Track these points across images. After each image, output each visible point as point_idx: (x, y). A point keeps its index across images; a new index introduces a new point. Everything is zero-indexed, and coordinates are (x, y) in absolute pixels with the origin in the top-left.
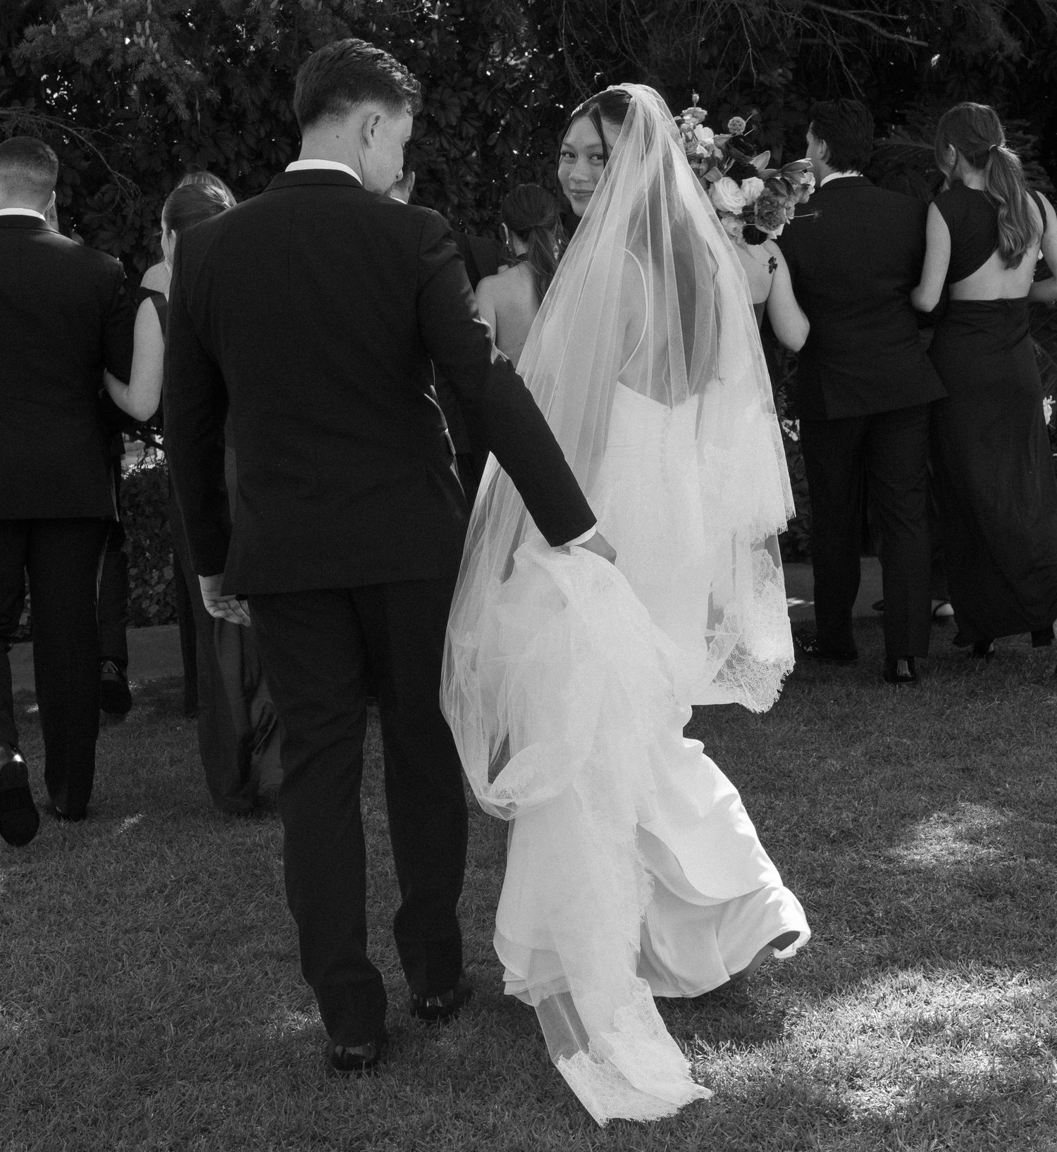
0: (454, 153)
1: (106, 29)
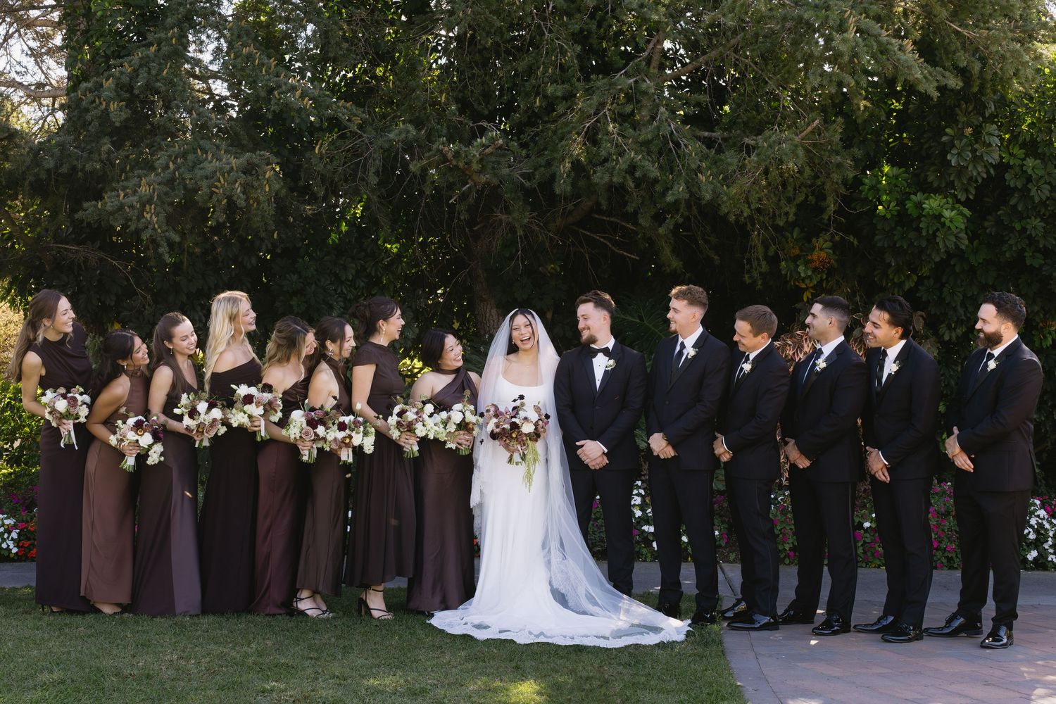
0: (350, 296)
1: (129, 207)
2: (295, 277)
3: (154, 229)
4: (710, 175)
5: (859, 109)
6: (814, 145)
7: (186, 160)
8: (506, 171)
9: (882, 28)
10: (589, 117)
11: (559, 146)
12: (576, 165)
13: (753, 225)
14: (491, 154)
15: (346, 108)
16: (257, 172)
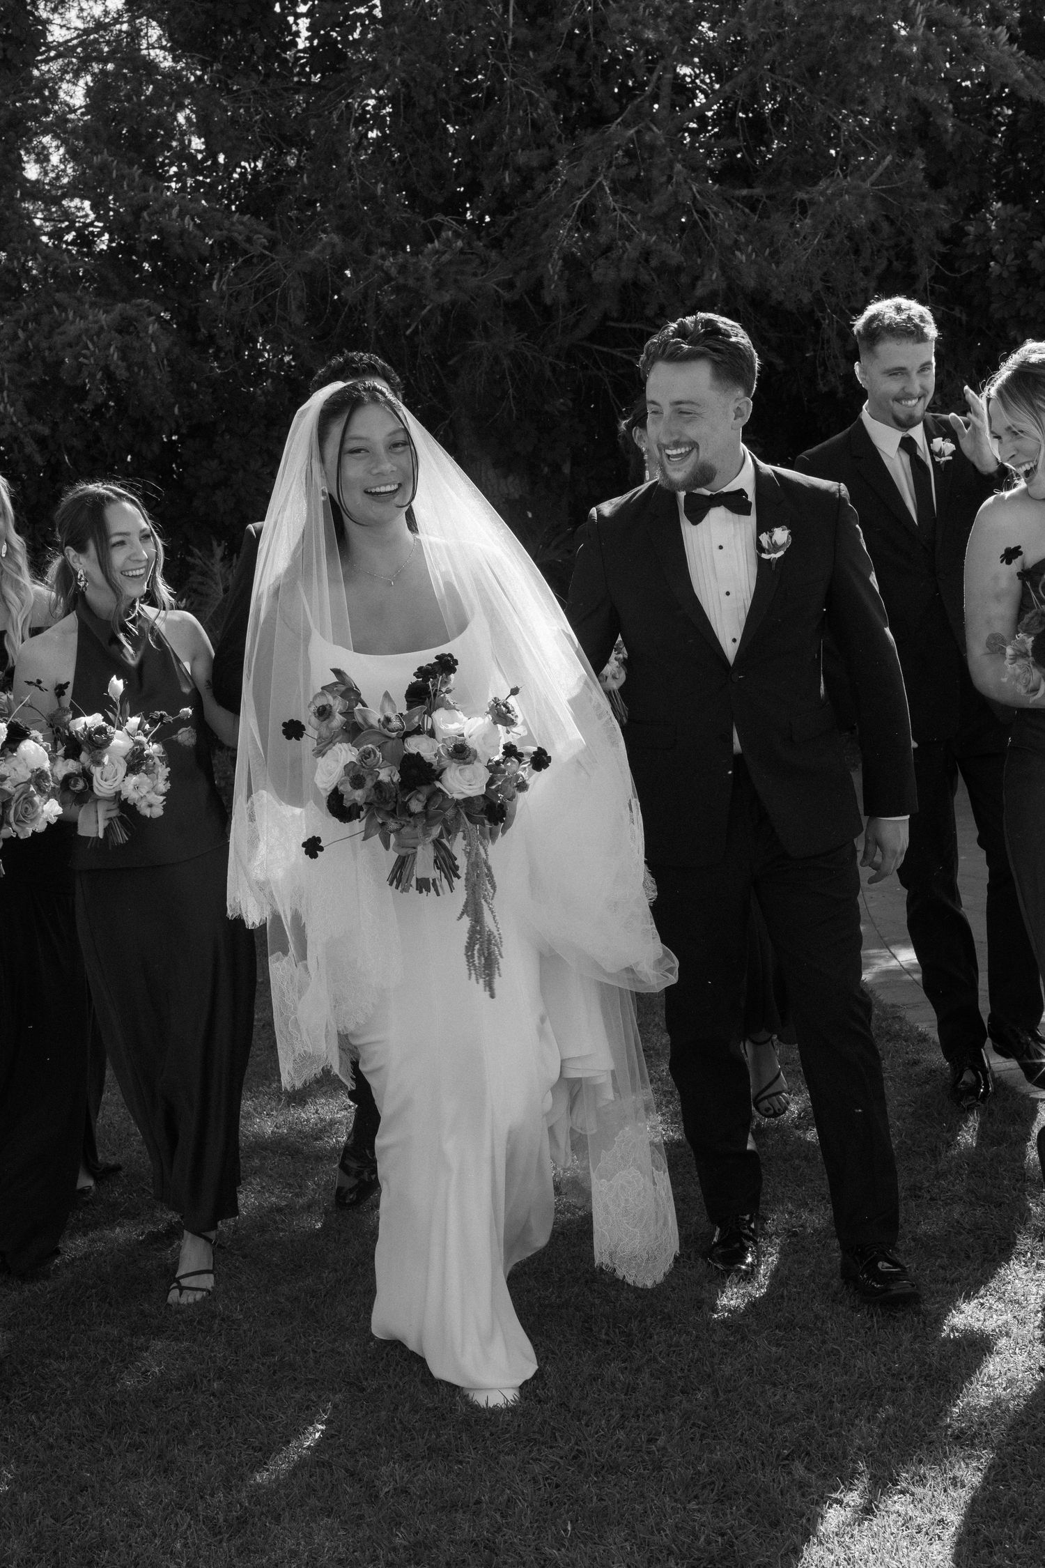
2: (214, 464)
3: (12, 423)
4: (753, 250)
5: (946, 131)
6: (889, 191)
7: (38, 323)
8: (473, 282)
9: (963, 13)
10: (580, 189)
11: (543, 237)
12: (570, 261)
13: (823, 310)
14: (450, 262)
15: (242, 223)
16: (136, 328)
